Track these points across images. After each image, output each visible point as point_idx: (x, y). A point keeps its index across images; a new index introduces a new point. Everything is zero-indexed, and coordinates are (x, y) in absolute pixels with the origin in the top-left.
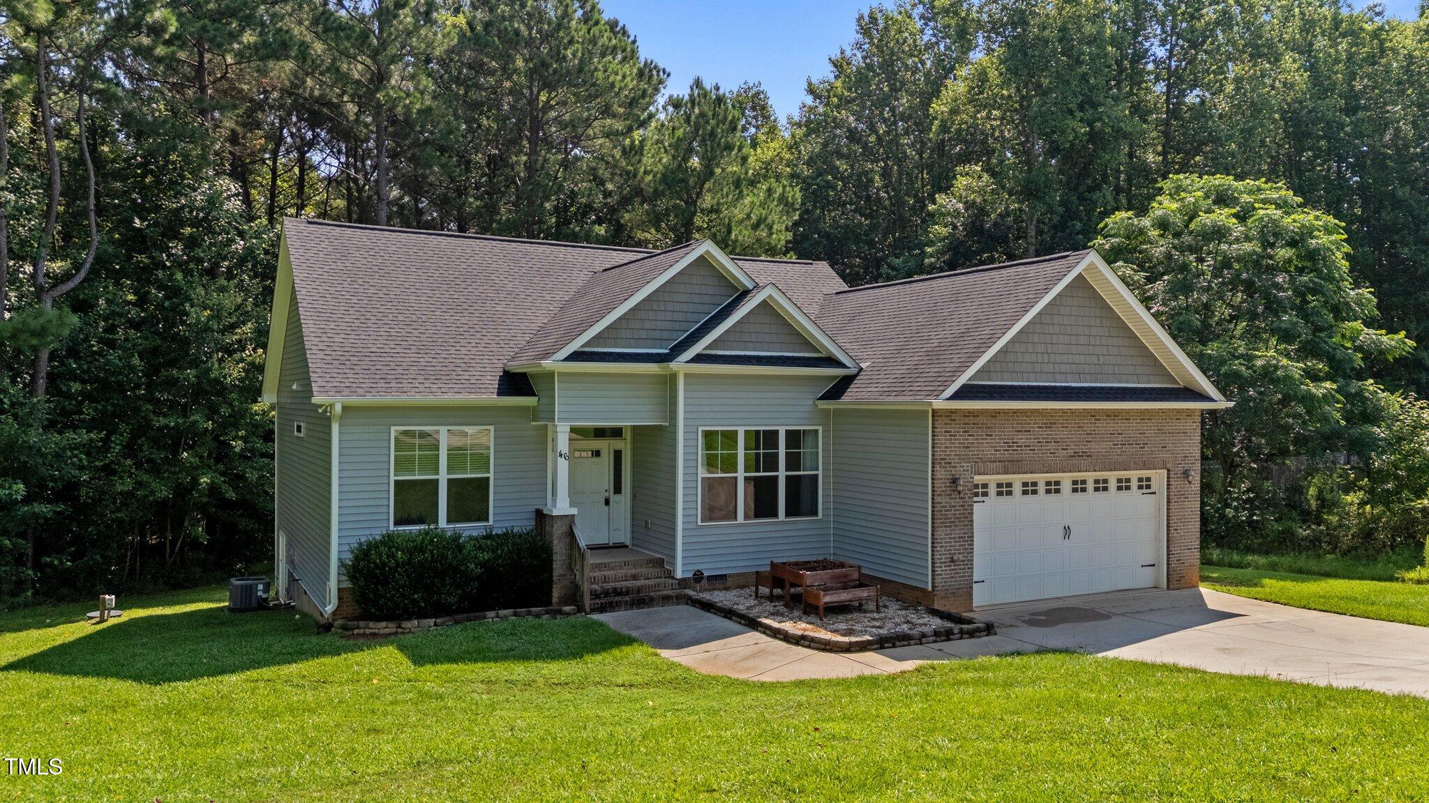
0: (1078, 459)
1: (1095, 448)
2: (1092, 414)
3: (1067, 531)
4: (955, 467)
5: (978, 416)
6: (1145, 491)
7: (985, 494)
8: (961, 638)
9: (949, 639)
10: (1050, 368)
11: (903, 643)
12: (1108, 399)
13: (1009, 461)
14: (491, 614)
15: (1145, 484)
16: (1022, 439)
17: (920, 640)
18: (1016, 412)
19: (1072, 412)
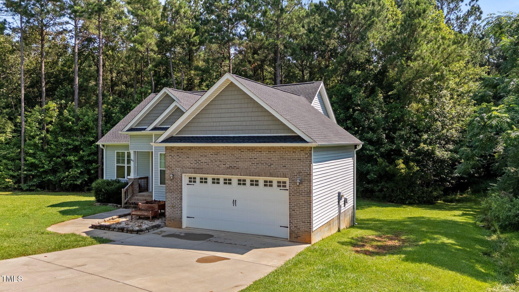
0: (232, 169)
1: (240, 164)
2: (240, 149)
3: (234, 202)
4: (174, 169)
5: (183, 149)
6: (282, 188)
7: (195, 182)
8: (127, 232)
9: (123, 232)
10: (220, 128)
11: (107, 229)
12: (248, 142)
13: (197, 168)
14: (109, 204)
15: (281, 185)
16: (203, 159)
17: (113, 229)
18: (200, 148)
19: (228, 148)
